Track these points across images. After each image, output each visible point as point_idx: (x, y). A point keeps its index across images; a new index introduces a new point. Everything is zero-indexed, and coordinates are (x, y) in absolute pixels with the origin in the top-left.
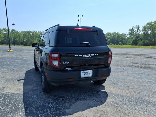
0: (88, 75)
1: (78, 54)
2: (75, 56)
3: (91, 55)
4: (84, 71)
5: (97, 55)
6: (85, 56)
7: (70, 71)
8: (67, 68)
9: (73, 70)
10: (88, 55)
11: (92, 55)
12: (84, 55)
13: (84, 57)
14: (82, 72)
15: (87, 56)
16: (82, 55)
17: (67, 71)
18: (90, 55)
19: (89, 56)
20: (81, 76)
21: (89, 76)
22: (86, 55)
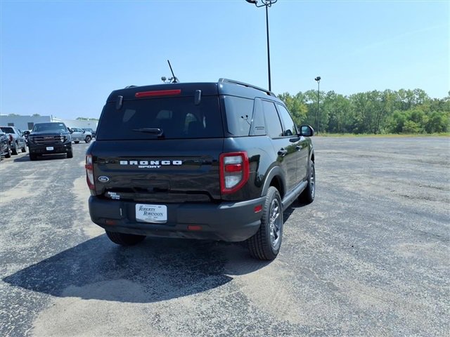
0: (152, 217)
1: (128, 159)
2: (122, 163)
3: (160, 164)
4: (144, 206)
5: (180, 163)
6: (144, 164)
7: (115, 200)
8: (109, 193)
9: (121, 200)
10: (152, 163)
11: (163, 163)
12: (141, 163)
13: (141, 167)
14: (138, 206)
15: (149, 164)
16: (136, 163)
17: (110, 199)
18: (157, 163)
19: (155, 165)
20: (137, 217)
21: (157, 219)
22: (146, 163)
